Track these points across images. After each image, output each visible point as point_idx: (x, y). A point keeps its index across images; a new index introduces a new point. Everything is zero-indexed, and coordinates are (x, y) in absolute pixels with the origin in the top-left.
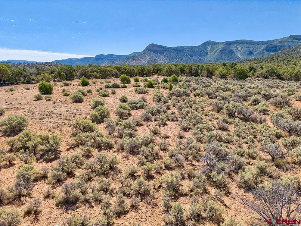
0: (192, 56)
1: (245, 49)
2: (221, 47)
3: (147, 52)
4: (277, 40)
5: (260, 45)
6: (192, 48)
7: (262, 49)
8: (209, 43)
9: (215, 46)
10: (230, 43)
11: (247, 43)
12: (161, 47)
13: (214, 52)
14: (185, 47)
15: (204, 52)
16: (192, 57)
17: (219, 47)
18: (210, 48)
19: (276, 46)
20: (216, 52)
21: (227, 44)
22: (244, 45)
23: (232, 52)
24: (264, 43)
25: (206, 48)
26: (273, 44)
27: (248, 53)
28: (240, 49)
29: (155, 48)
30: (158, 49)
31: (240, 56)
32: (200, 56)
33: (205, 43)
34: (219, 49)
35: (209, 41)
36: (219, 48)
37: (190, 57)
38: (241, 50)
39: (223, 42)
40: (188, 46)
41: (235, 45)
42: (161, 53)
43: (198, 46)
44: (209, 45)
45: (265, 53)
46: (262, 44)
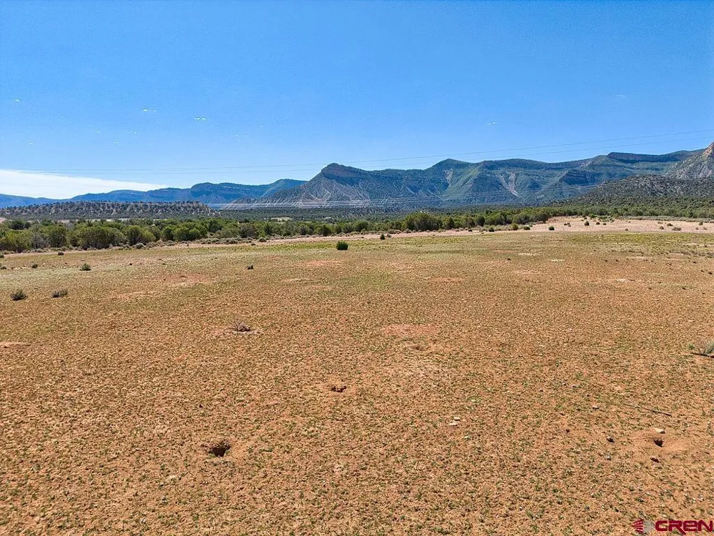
0: (415, 189)
1: (523, 178)
2: (475, 173)
3: (324, 181)
4: (585, 161)
5: (551, 172)
6: (415, 173)
7: (557, 179)
8: (448, 165)
9: (462, 170)
10: (491, 166)
11: (525, 164)
12: (351, 171)
13: (460, 183)
14: (401, 171)
15: (439, 182)
16: (415, 192)
17: (470, 172)
18: (452, 173)
19: (585, 174)
20: (464, 183)
21: (486, 167)
22: (521, 171)
23: (498, 185)
24: (561, 166)
25: (445, 175)
26: (577, 168)
27: (530, 187)
28: (512, 177)
29: (340, 174)
30: (345, 175)
31: (515, 193)
32: (433, 191)
33: (440, 164)
34: (471, 176)
35: (448, 160)
36: (470, 174)
37: (412, 192)
38: (516, 179)
39: (477, 162)
40: (406, 169)
41: (502, 170)
42: (352, 182)
43: (426, 170)
44: (449, 168)
45: (565, 187)
46: (556, 169)
